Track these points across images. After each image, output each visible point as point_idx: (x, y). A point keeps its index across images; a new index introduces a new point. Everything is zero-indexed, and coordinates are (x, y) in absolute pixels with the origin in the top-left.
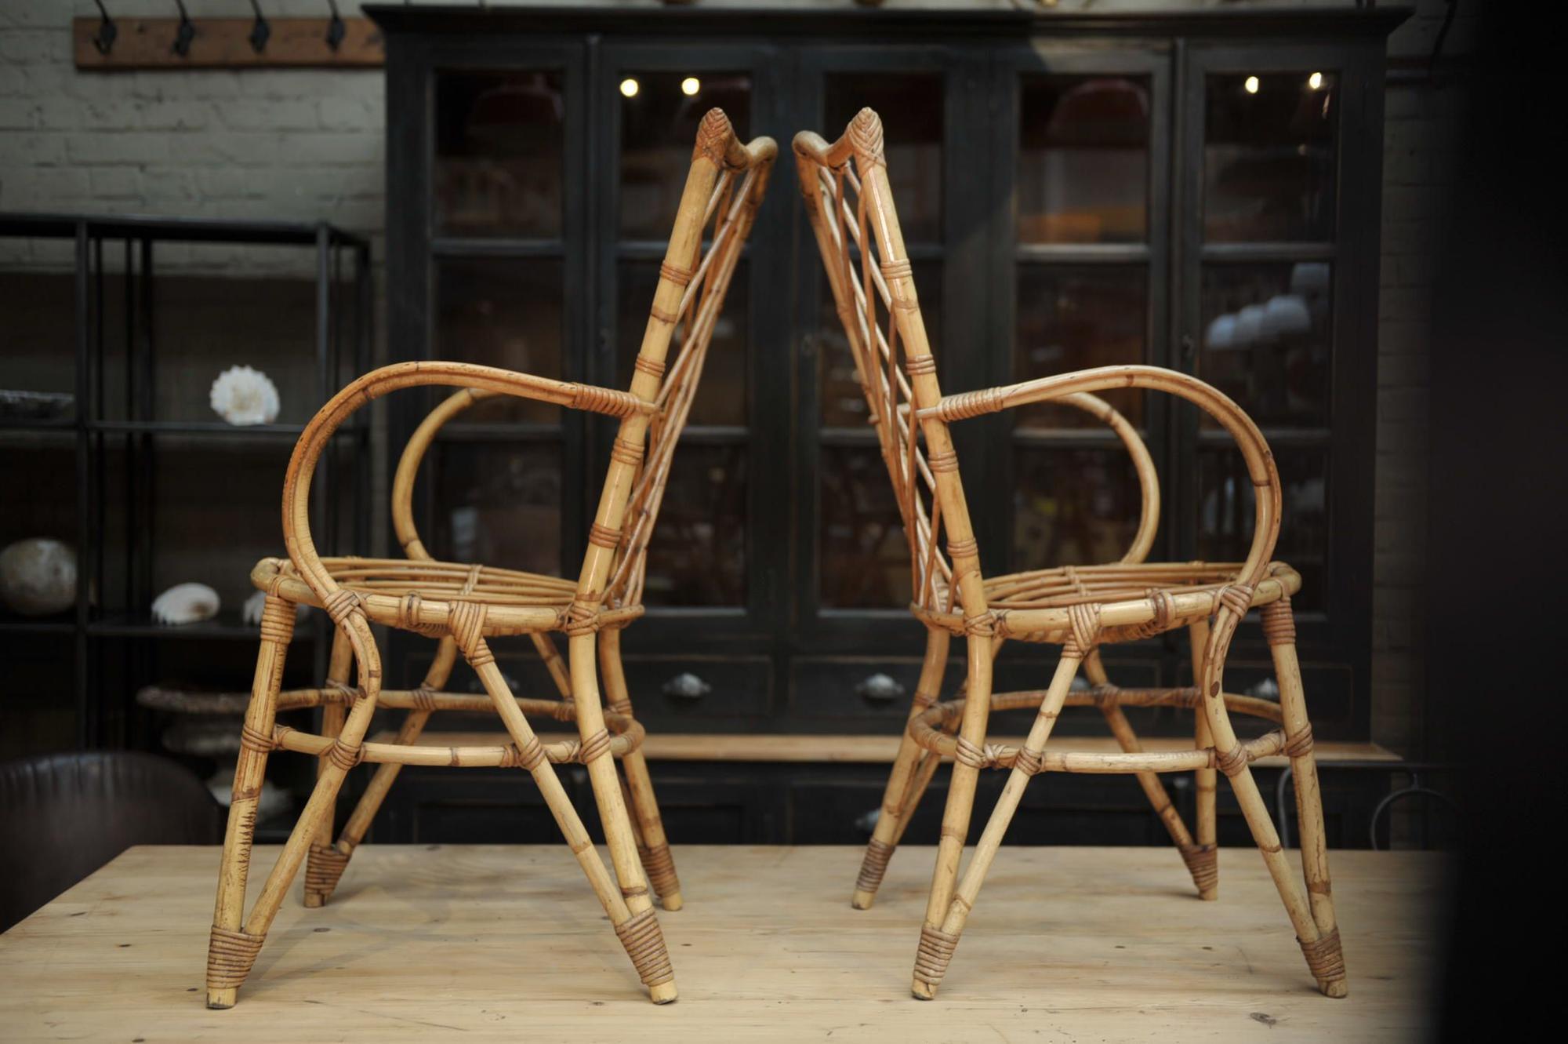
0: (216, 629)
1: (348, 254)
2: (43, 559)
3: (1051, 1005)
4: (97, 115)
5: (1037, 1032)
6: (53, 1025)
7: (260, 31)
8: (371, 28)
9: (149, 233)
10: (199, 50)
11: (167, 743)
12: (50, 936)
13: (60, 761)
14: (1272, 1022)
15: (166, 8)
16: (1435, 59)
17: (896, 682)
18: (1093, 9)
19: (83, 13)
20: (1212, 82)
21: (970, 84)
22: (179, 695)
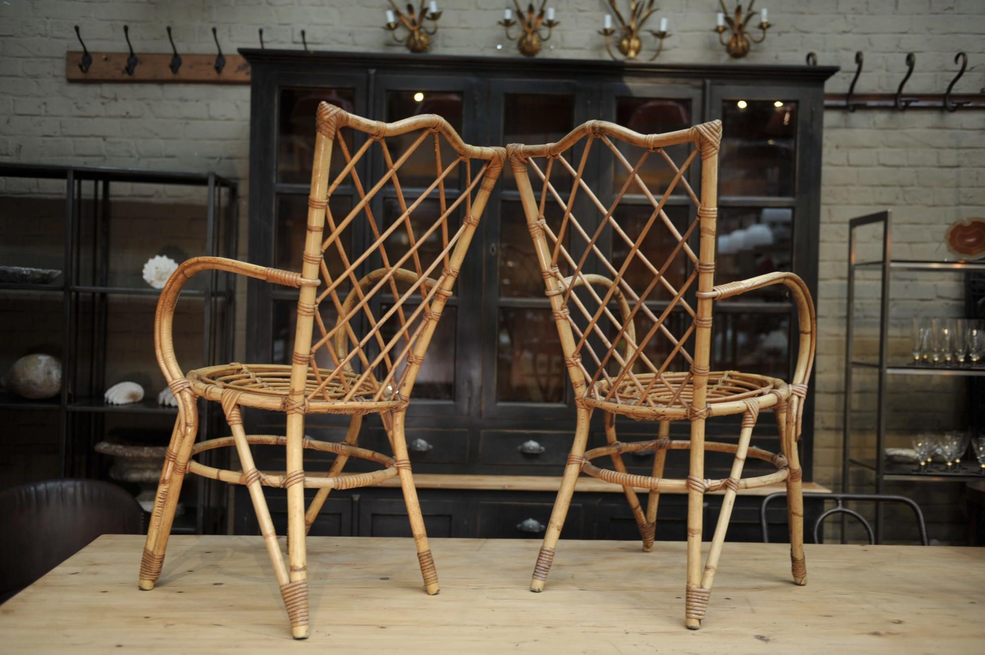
0: (142, 408)
1: (224, 190)
2: (41, 366)
3: (642, 630)
4: (79, 108)
5: (635, 645)
6: (69, 637)
7: (176, 61)
8: (242, 60)
9: (108, 177)
10: (140, 71)
11: (112, 475)
12: (60, 586)
13: (51, 485)
14: (767, 640)
15: (121, 47)
16: (850, 95)
17: (541, 445)
18: (657, 61)
19: (72, 49)
20: (726, 104)
21: (589, 102)
22: (120, 447)
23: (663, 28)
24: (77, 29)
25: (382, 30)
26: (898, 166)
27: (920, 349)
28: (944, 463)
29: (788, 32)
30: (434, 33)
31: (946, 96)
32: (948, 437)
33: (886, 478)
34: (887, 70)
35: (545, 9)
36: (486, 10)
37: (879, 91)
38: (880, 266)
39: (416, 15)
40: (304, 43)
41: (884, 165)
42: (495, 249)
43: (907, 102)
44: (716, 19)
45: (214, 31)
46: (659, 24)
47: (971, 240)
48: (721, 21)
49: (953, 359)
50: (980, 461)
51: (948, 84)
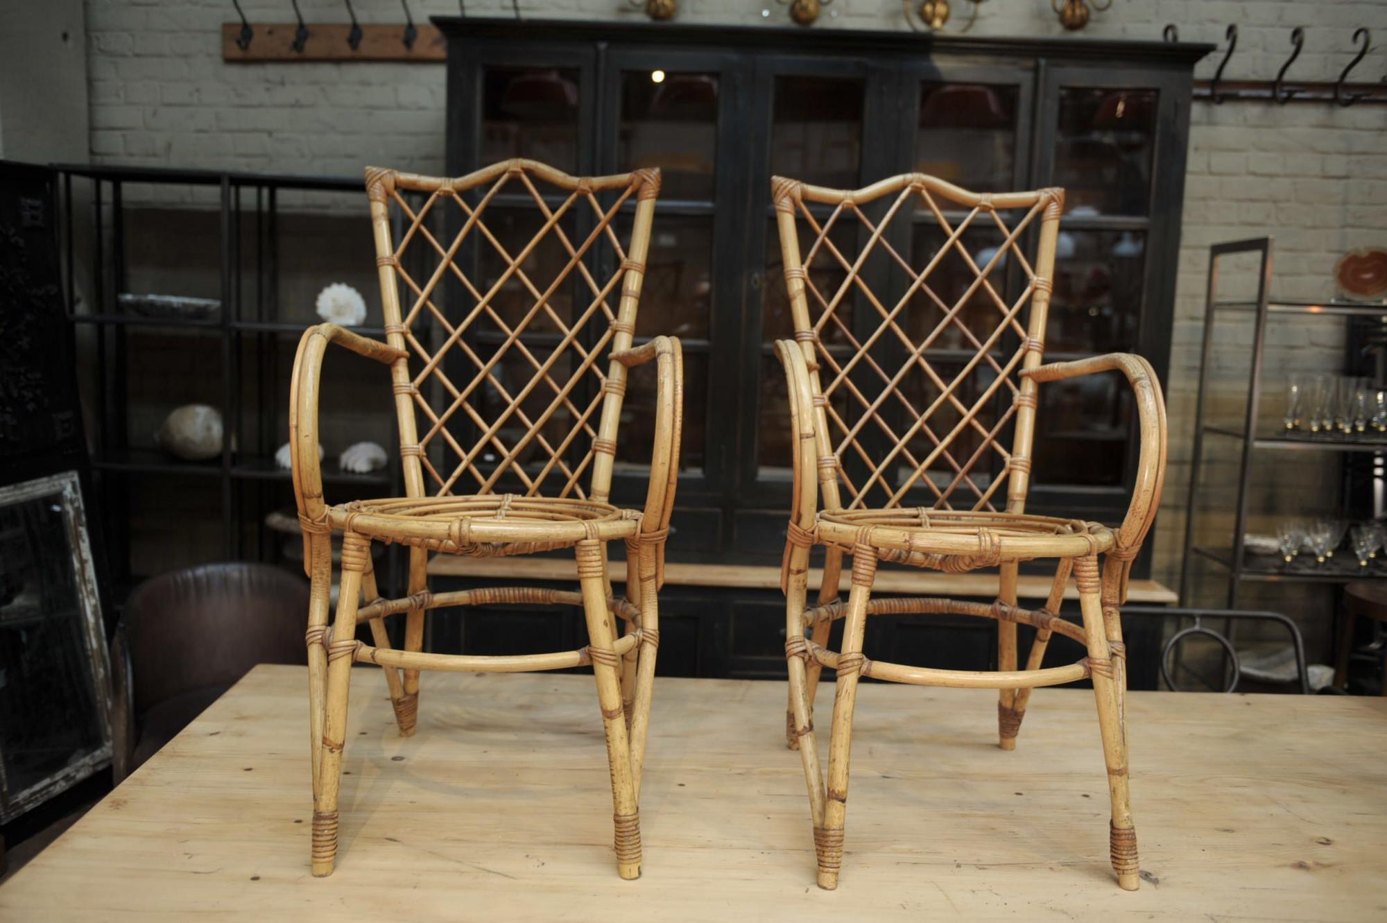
2: (199, 420)
4: (239, 95)
6: (190, 857)
7: (355, 33)
8: (436, 32)
9: (274, 183)
10: (311, 47)
13: (213, 569)
15: (288, 16)
16: (1216, 82)
18: (971, 33)
19: (229, 20)
20: (1064, 92)
21: (885, 89)
26: (1271, 176)
27: (1293, 414)
31: (1339, 86)
32: (1320, 524)
33: (1244, 577)
34: (1265, 49)
37: (1253, 77)
38: (1254, 307)
40: (516, 8)
41: (1254, 174)
42: (759, 281)
43: (1291, 93)
47: (1368, 276)
49: (1335, 426)
50: (1360, 557)
51: (1341, 70)
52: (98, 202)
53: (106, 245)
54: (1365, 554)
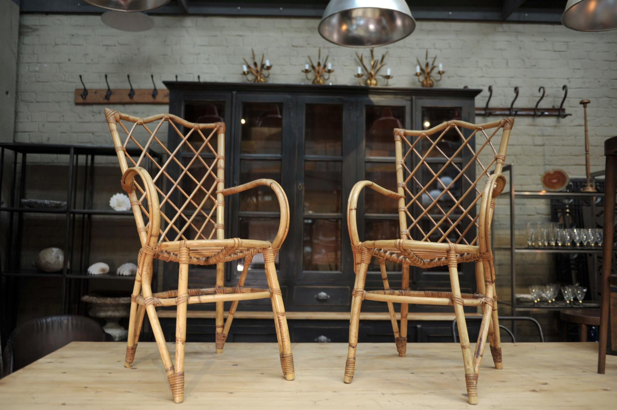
0: (108, 277)
2: (54, 254)
3: (393, 393)
4: (80, 118)
5: (389, 401)
6: (34, 398)
7: (132, 93)
9: (94, 152)
10: (113, 98)
11: (90, 314)
13: (55, 318)
15: (104, 86)
16: (486, 108)
17: (327, 294)
19: (78, 88)
20: (423, 109)
21: (351, 108)
22: (95, 298)
23: (389, 73)
24: (81, 77)
25: (241, 76)
26: (513, 145)
27: (531, 240)
28: (547, 301)
29: (453, 77)
30: (268, 77)
31: (535, 109)
32: (548, 287)
33: (517, 309)
34: (505, 96)
35: (327, 64)
36: (295, 65)
37: (501, 107)
39: (259, 68)
42: (301, 186)
43: (517, 112)
44: (416, 69)
45: (152, 76)
46: (386, 71)
47: (555, 181)
48: (418, 70)
49: (549, 244)
50: (566, 299)
51: (535, 104)
52: (15, 163)
53: (17, 181)
54: (568, 298)
